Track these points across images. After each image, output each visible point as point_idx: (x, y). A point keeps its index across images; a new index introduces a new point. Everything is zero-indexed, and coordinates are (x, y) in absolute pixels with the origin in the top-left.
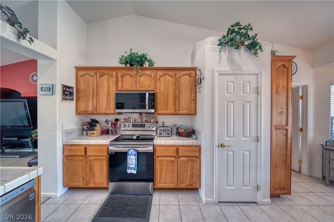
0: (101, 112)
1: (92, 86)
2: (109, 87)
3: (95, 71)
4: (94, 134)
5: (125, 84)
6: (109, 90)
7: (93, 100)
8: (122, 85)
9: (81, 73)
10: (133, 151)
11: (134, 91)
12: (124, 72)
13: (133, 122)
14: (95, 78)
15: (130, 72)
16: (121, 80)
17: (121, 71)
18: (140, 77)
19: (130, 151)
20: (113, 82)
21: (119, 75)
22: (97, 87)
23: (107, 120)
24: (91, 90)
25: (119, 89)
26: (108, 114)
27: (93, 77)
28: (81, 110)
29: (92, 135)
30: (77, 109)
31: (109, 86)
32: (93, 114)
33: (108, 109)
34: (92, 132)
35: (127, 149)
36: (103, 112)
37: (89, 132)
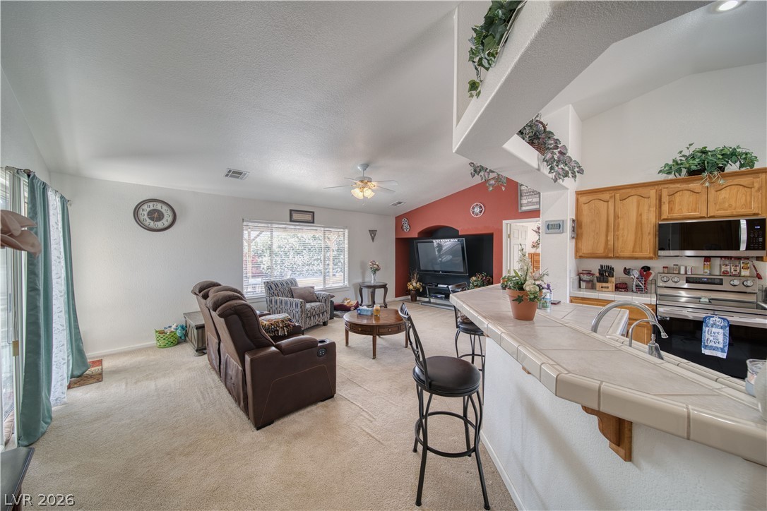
0: (622, 254)
1: (606, 216)
2: (641, 215)
3: (611, 192)
4: (608, 288)
5: (677, 207)
6: (641, 220)
7: (607, 236)
8: (671, 210)
9: (583, 199)
10: (718, 320)
11: (703, 218)
12: (675, 188)
13: (686, 273)
14: (611, 204)
15: (691, 186)
16: (669, 202)
17: (666, 186)
18: (717, 191)
19: (711, 319)
20: (650, 207)
21: (665, 193)
22: (616, 217)
23: (625, 268)
24: (604, 223)
25: (664, 216)
26: (637, 258)
27: (608, 202)
28: (585, 252)
29: (604, 289)
30: (577, 250)
31: (640, 213)
32: (607, 257)
33: (638, 249)
34: (604, 285)
35: (704, 316)
36: (627, 254)
37: (599, 285)
